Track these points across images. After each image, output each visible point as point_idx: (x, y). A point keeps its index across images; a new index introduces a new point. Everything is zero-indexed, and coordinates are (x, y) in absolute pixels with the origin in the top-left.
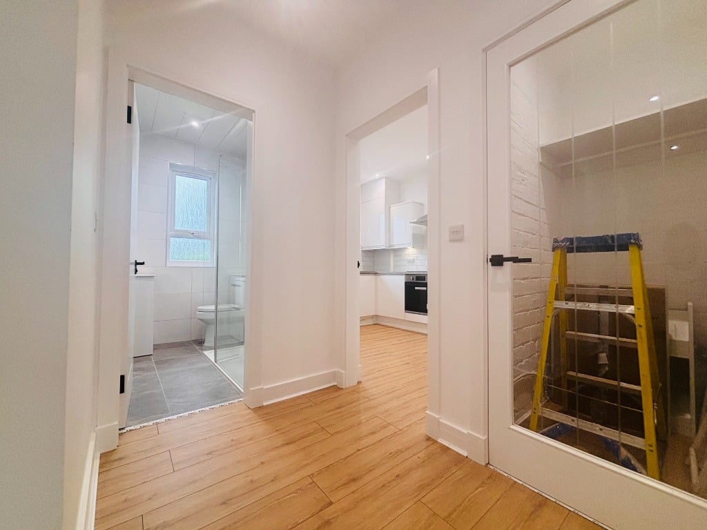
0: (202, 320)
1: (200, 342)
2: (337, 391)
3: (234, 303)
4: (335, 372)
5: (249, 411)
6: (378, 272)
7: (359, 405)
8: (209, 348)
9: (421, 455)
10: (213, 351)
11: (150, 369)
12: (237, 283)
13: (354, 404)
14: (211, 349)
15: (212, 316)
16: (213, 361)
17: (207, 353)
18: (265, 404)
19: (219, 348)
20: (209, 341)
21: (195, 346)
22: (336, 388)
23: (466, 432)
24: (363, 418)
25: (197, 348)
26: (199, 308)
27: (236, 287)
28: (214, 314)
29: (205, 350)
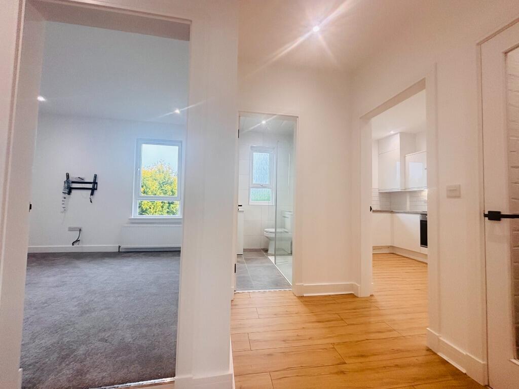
0: (267, 237)
1: (266, 251)
2: (354, 298)
3: (285, 228)
4: (352, 284)
5: (295, 297)
6: (394, 211)
7: (370, 311)
8: (272, 255)
9: (420, 358)
10: (274, 257)
11: (243, 263)
12: (286, 216)
13: (366, 309)
14: (273, 256)
15: (273, 235)
16: (274, 262)
17: (270, 257)
18: (305, 295)
19: (277, 256)
20: (271, 251)
21: (263, 252)
22: (353, 296)
23: (465, 353)
24: (373, 320)
25: (265, 253)
26: (266, 229)
27: (286, 218)
28: (274, 234)
29: (270, 256)
